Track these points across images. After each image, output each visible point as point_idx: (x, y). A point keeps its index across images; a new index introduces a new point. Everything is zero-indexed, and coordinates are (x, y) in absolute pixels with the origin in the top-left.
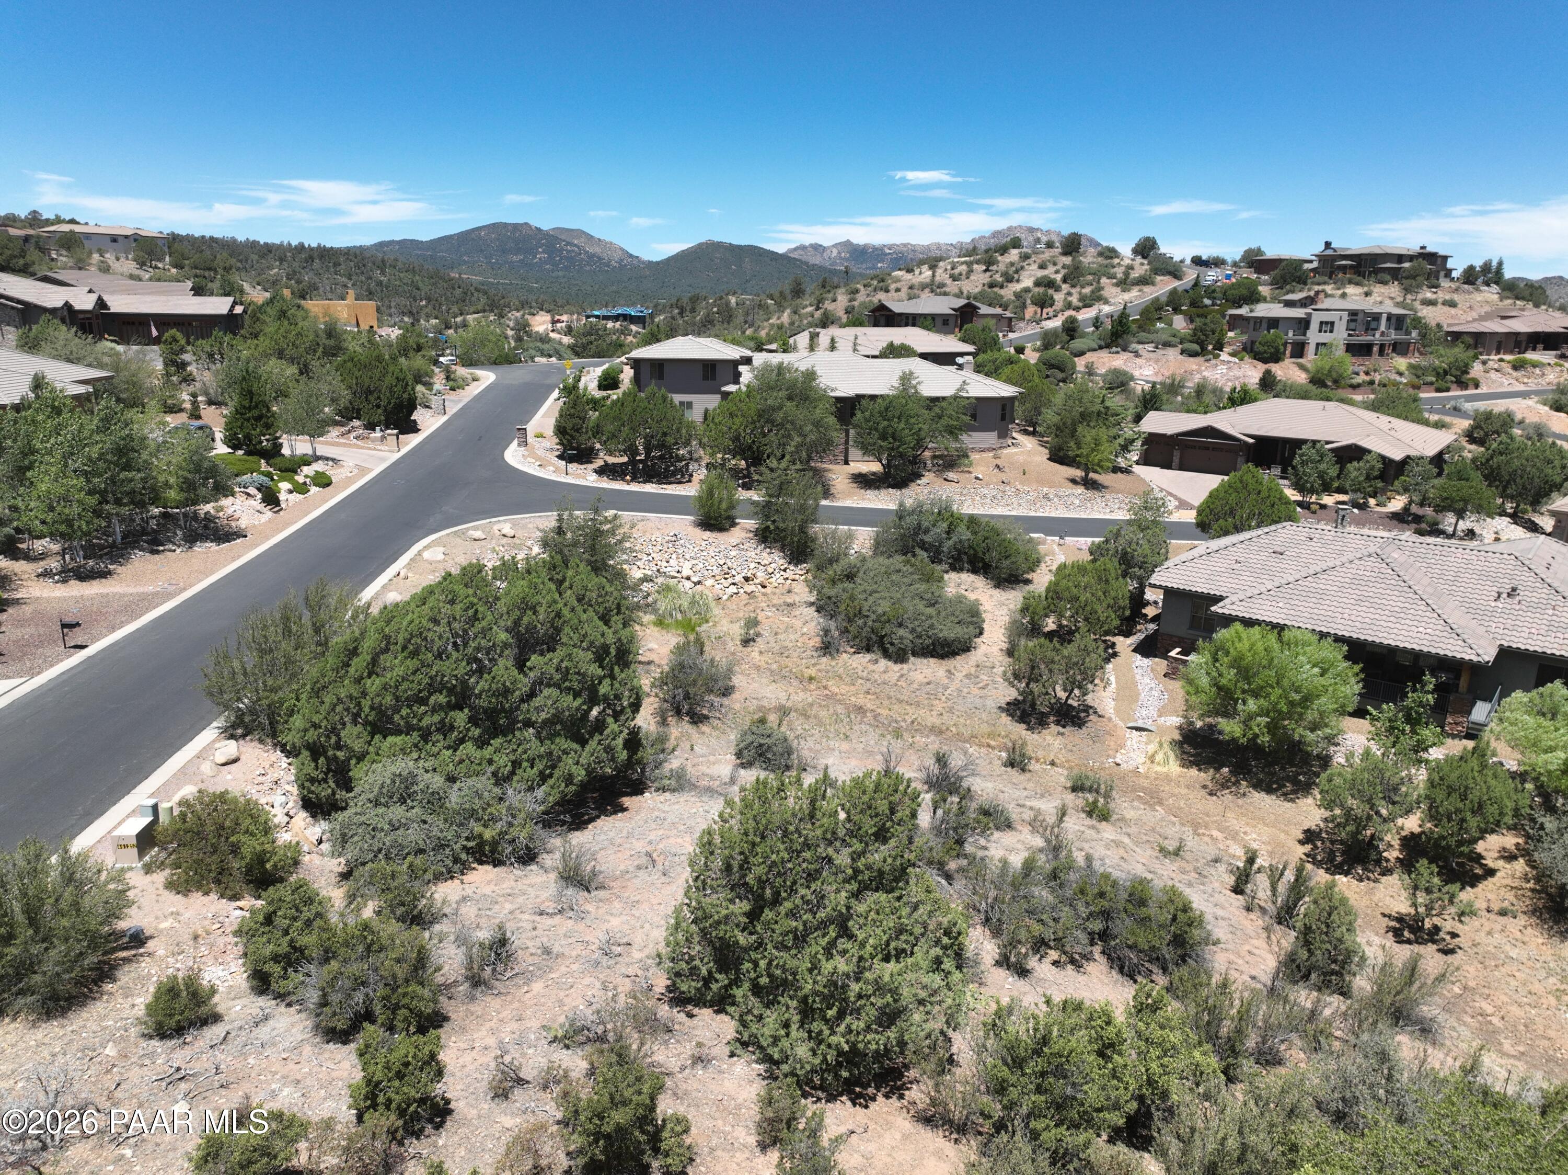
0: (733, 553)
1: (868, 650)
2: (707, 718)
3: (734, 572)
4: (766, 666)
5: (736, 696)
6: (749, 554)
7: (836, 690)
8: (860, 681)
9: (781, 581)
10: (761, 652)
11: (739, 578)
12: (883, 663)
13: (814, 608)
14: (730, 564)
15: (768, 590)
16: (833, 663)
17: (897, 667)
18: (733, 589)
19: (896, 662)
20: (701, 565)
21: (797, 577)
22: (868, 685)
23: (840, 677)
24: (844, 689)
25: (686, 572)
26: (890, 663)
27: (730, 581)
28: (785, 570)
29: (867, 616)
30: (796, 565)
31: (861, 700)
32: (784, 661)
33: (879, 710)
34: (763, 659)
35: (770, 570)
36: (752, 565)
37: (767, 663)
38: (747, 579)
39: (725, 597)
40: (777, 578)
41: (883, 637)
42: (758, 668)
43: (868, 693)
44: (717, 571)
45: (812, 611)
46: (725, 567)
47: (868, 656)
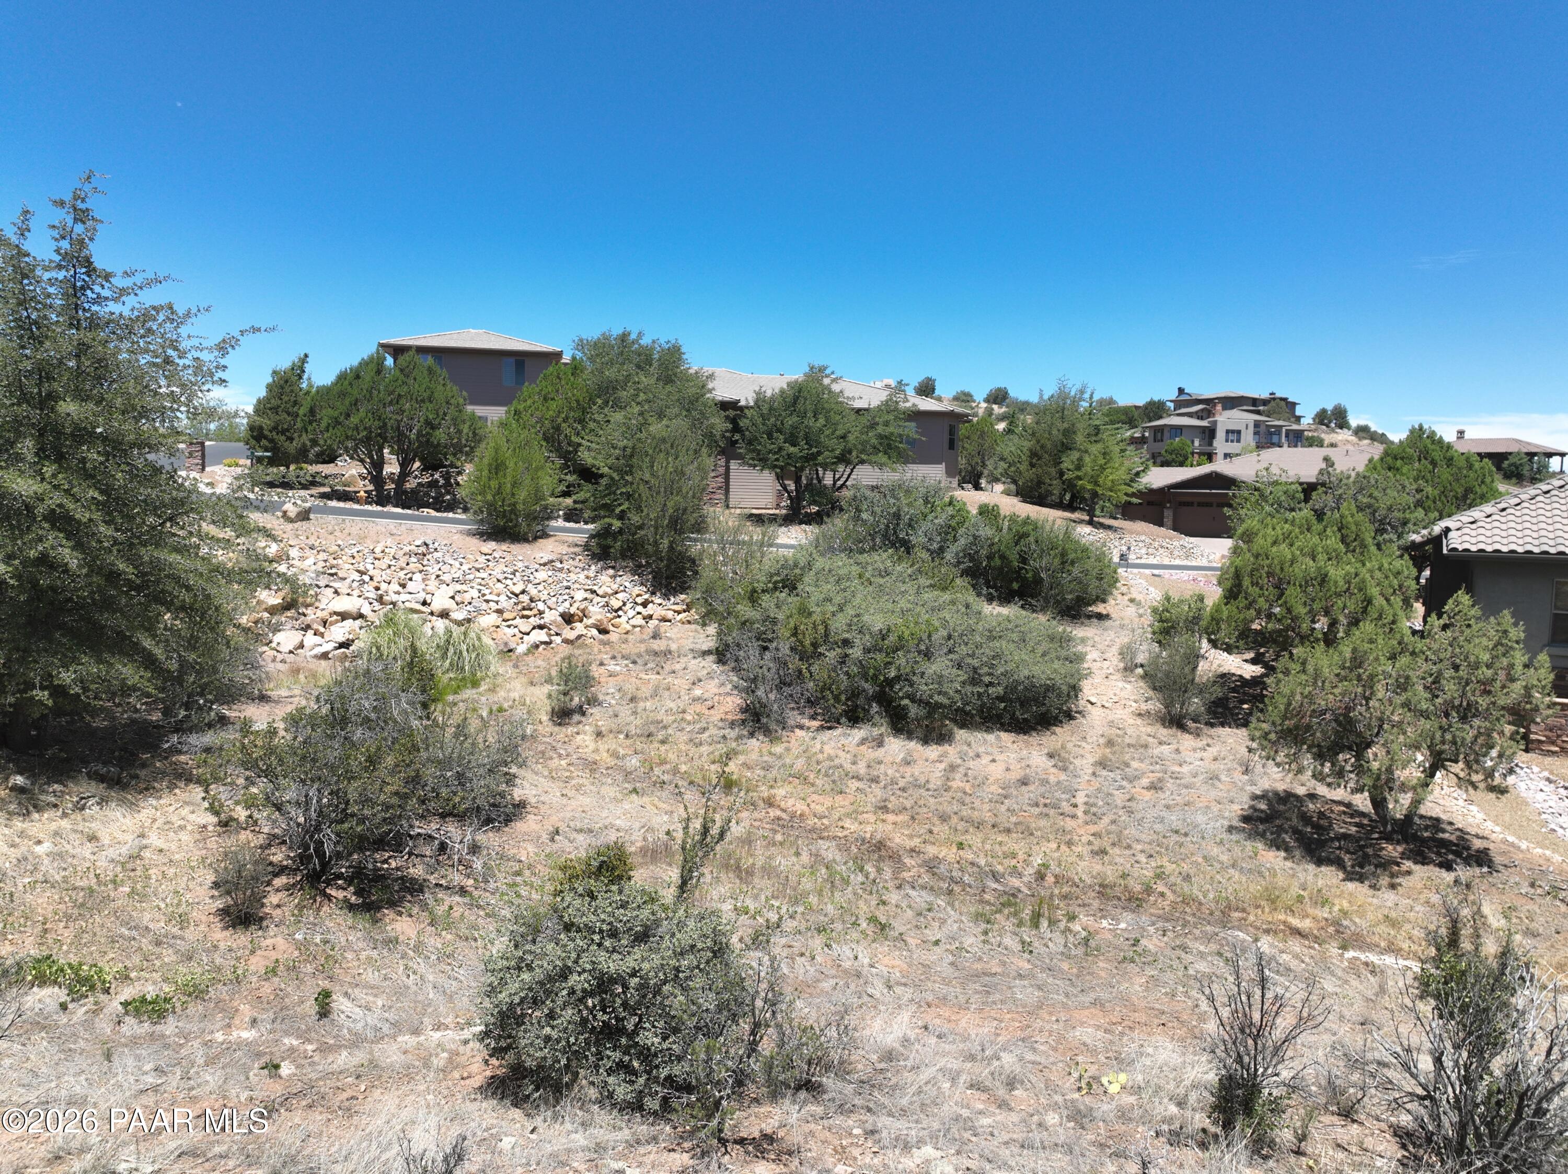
0: (542, 575)
1: (854, 717)
2: (414, 888)
3: (541, 606)
4: (612, 762)
5: (527, 825)
6: (573, 577)
7: (800, 807)
8: (854, 785)
9: (639, 621)
10: (599, 734)
11: (551, 617)
12: (896, 747)
13: (712, 658)
14: (533, 591)
15: (613, 637)
16: (778, 749)
17: (933, 751)
18: (541, 636)
19: (926, 741)
20: (475, 593)
21: (670, 614)
22: (877, 792)
23: (802, 778)
24: (821, 803)
25: (440, 601)
26: (913, 745)
27: (534, 621)
28: (645, 604)
29: (846, 643)
30: (666, 596)
31: (872, 827)
32: (654, 749)
33: (931, 850)
34: (603, 746)
35: (616, 604)
36: (580, 595)
37: (615, 755)
38: (568, 619)
39: (522, 649)
40: (629, 619)
41: (890, 683)
42: (592, 766)
43: (884, 809)
44: (504, 603)
45: (709, 663)
46: (525, 598)
47: (858, 734)
